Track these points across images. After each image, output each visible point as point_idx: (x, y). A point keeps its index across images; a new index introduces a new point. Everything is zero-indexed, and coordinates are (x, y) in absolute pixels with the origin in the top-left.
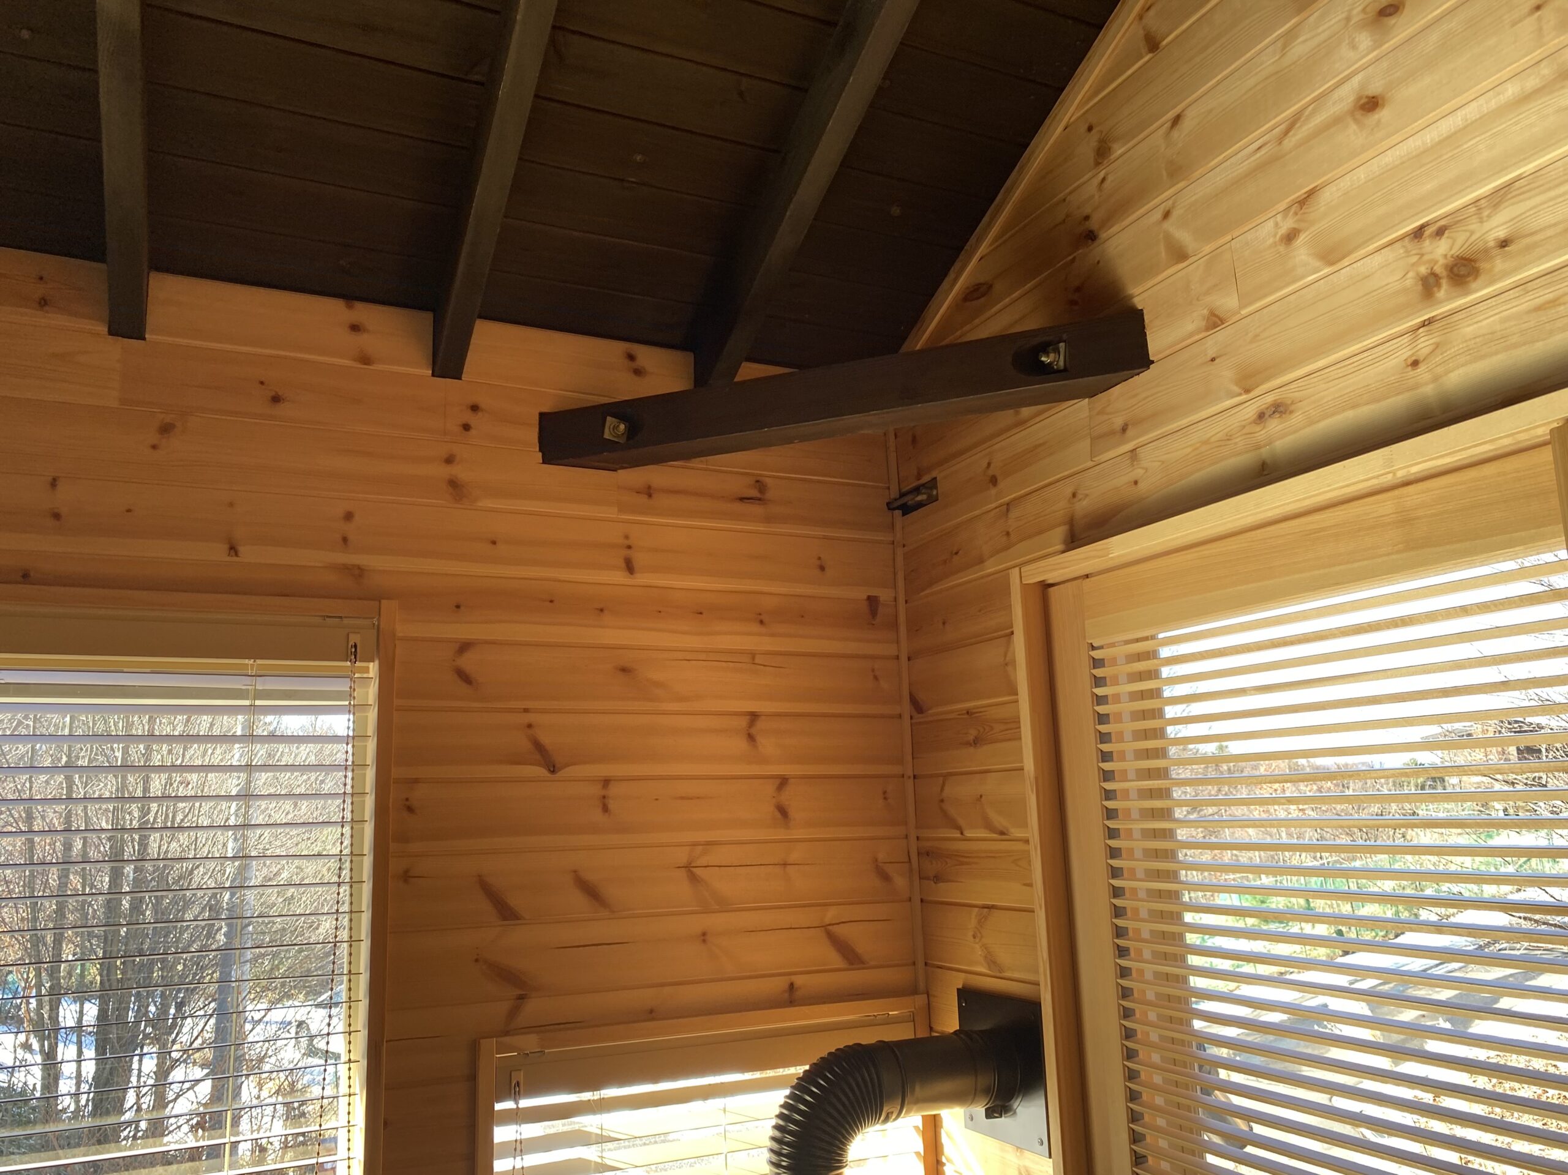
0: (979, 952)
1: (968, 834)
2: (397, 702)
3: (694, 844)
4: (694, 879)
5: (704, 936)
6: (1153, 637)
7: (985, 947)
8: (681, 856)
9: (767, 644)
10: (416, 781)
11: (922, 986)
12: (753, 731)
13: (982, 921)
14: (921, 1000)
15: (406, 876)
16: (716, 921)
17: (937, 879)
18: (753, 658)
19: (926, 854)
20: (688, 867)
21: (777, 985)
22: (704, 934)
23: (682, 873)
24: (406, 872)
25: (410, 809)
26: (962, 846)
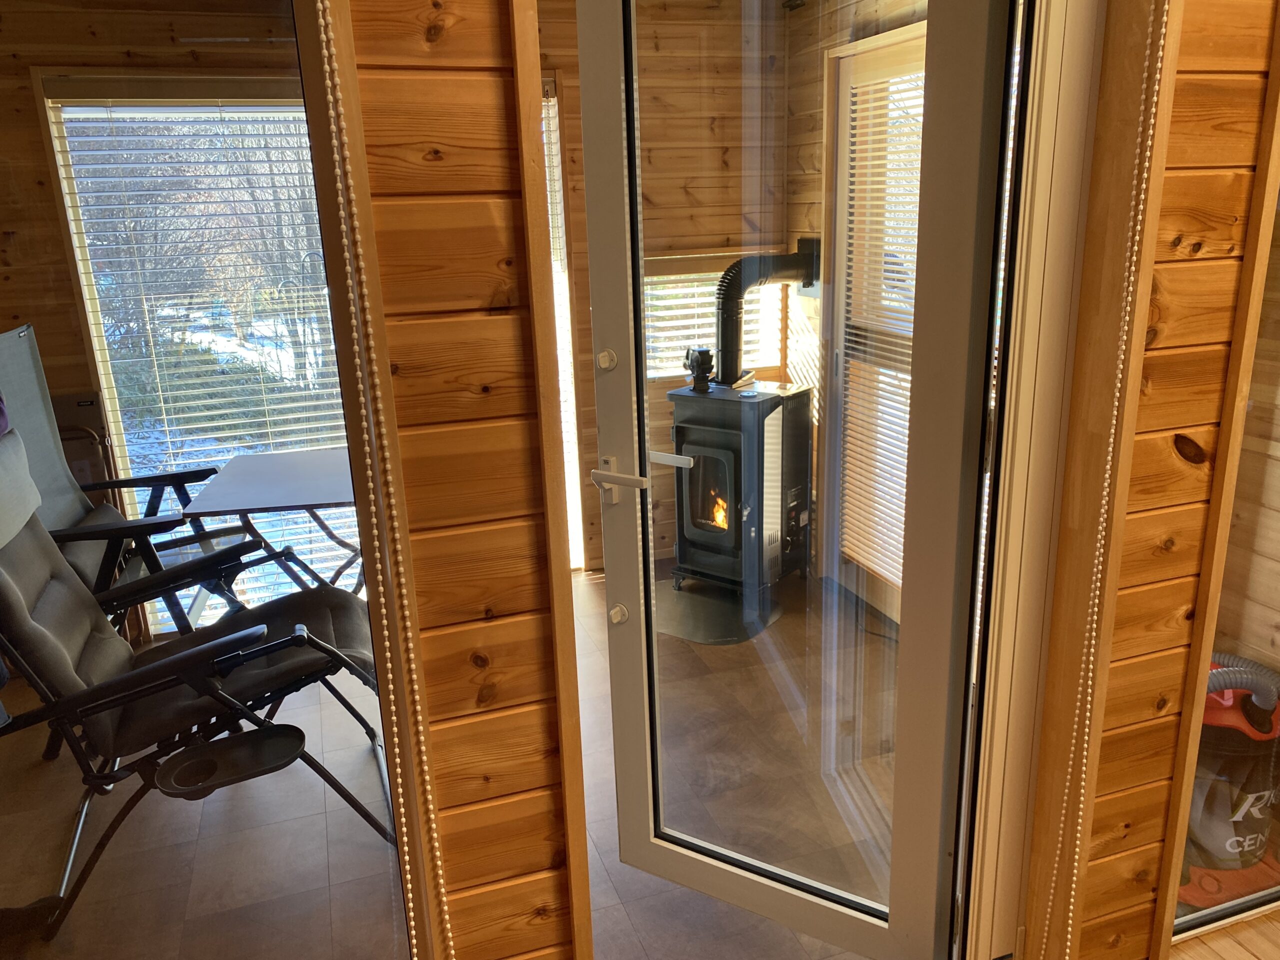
0: (807, 223)
1: (807, 172)
2: (566, 115)
3: (687, 178)
4: (687, 193)
5: (692, 217)
6: (887, 82)
7: (809, 220)
8: (682, 183)
9: (720, 83)
10: (575, 150)
11: (785, 241)
12: (713, 126)
13: (809, 209)
14: (784, 246)
15: (574, 189)
16: (695, 211)
17: (794, 193)
18: (714, 90)
19: (791, 182)
20: (685, 188)
21: (723, 238)
22: (692, 216)
23: (682, 190)
24: (574, 187)
25: (574, 161)
26: (803, 178)
